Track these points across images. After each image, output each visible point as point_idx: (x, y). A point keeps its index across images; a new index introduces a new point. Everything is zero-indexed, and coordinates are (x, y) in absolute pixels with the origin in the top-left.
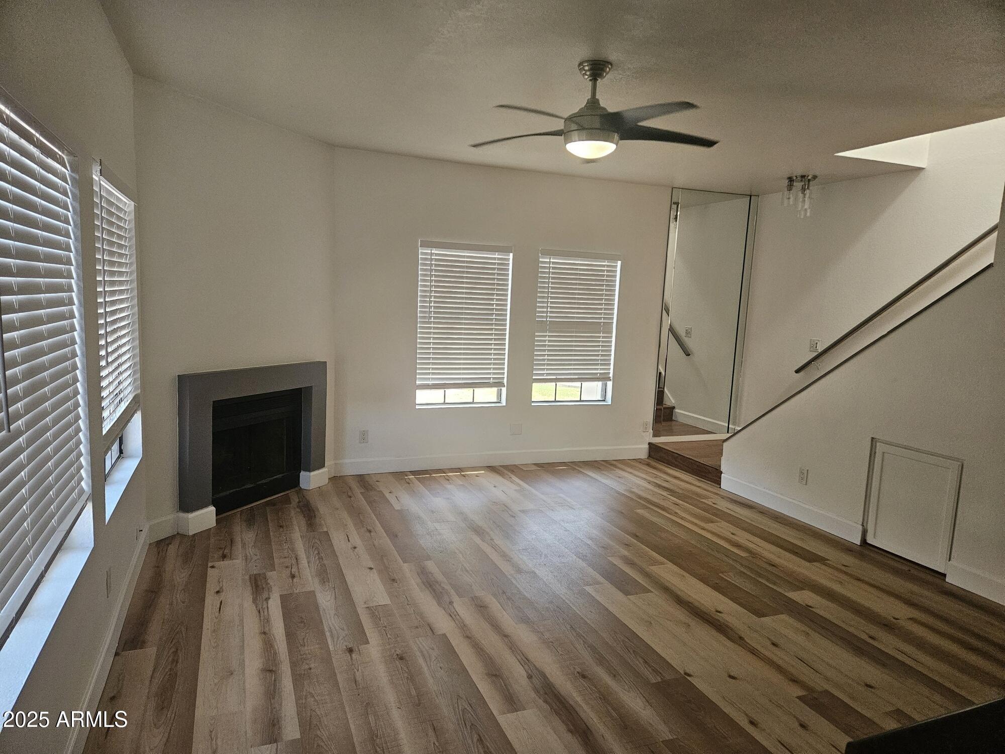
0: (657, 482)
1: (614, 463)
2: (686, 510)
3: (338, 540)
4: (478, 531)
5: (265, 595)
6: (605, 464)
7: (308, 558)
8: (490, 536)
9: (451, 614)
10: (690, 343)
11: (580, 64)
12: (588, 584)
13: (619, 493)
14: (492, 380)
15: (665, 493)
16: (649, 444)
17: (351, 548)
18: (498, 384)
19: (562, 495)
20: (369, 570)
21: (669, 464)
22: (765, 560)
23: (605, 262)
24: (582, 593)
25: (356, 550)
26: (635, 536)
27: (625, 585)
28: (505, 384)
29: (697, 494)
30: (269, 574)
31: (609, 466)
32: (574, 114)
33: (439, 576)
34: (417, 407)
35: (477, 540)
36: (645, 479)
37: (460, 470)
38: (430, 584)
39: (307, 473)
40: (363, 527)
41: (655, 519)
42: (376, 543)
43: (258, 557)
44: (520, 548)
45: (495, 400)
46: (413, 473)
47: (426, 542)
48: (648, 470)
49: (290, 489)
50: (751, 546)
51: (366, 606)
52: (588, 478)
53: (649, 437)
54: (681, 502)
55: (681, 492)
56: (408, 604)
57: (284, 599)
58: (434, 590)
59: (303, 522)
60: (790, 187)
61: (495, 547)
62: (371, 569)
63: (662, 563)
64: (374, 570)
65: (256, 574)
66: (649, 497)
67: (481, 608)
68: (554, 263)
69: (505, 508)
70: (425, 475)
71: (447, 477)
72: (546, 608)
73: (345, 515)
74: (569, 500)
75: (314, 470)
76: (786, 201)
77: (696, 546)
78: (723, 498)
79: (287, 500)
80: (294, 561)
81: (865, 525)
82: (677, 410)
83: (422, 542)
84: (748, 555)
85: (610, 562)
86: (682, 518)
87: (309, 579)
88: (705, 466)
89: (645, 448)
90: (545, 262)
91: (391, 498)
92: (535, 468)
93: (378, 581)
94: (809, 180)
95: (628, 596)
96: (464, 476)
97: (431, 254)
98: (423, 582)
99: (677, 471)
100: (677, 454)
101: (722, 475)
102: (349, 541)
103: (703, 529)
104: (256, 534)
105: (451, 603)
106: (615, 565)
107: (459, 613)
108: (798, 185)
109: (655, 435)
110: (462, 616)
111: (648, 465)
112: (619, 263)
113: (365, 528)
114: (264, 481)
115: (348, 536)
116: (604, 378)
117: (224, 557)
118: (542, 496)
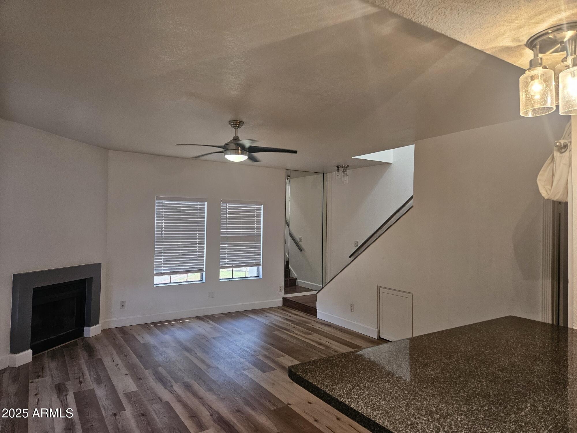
0: (286, 317)
1: (265, 309)
2: (298, 330)
3: (107, 362)
4: (188, 350)
5: (64, 394)
6: (260, 311)
7: (89, 372)
8: (194, 352)
9: (172, 392)
10: (302, 244)
11: (229, 122)
12: (245, 370)
13: (265, 324)
14: (197, 269)
15: (289, 323)
16: (283, 298)
17: (115, 365)
18: (201, 271)
19: (235, 328)
20: (125, 375)
21: (293, 308)
22: (333, 350)
23: (255, 205)
24: (242, 374)
25: (118, 366)
26: (272, 345)
27: (263, 368)
28: (205, 270)
29: (305, 322)
30: (66, 383)
31: (262, 311)
32: (227, 143)
33: (166, 374)
34: (155, 286)
35: (187, 354)
36: (280, 316)
37: (180, 320)
38: (161, 379)
39: (88, 328)
40: (122, 354)
41: (283, 336)
42: (130, 361)
43: (60, 375)
44: (211, 356)
45: (199, 280)
46: (152, 323)
47: (159, 358)
48: (283, 312)
49: (78, 338)
50: (327, 344)
51: (124, 393)
52: (251, 318)
53: (283, 295)
54: (296, 326)
55: (296, 321)
56: (148, 389)
57: (75, 394)
58: (162, 381)
59: (86, 354)
60: (338, 170)
61: (197, 357)
62: (127, 374)
63: (283, 356)
64: (129, 375)
65: (58, 384)
66: (281, 325)
67: (188, 387)
68: (229, 206)
69: (204, 337)
70: (160, 325)
71: (172, 324)
72: (223, 383)
73: (111, 349)
74: (239, 330)
75: (92, 326)
76: (337, 177)
77: (301, 347)
78: (317, 323)
79: (76, 344)
80: (81, 375)
81: (379, 328)
82: (298, 280)
83: (156, 359)
84: (325, 348)
85: (257, 358)
86: (296, 334)
87: (90, 383)
88: (310, 307)
89: (281, 301)
90: (224, 206)
91: (139, 338)
92: (222, 315)
93: (131, 380)
94: (346, 167)
95: (265, 373)
96: (182, 323)
97: (162, 203)
98: (156, 378)
99: (297, 311)
100: (296, 302)
101: (317, 311)
102: (114, 362)
103: (306, 338)
104: (57, 363)
105: (172, 386)
106: (260, 359)
107: (176, 390)
108: (341, 169)
109: (285, 294)
110: (177, 392)
111: (283, 309)
112: (262, 206)
113: (124, 355)
114: (61, 334)
115: (113, 360)
116: (257, 265)
117: (38, 377)
118: (225, 330)
